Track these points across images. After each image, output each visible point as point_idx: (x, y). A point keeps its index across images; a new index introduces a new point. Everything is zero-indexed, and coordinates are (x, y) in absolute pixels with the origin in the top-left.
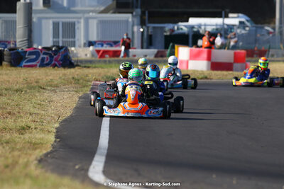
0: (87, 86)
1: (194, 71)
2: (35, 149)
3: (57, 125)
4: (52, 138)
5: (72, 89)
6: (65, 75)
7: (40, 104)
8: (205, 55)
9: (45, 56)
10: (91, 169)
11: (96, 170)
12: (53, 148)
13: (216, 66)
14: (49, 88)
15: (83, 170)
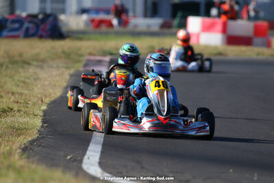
0: (79, 61)
1: (206, 47)
2: (19, 135)
3: (44, 107)
4: (38, 122)
5: (61, 65)
6: (53, 48)
7: (24, 82)
8: (219, 27)
9: (31, 25)
10: (85, 160)
11: (92, 161)
12: (40, 134)
13: (232, 40)
14: (35, 63)
15: (75, 160)
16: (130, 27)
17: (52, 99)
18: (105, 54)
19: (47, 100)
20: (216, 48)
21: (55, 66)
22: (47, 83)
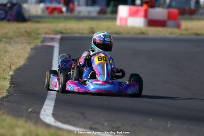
1: (133, 28)
3: (11, 73)
4: (7, 84)
5: (24, 41)
6: (18, 28)
8: (142, 13)
10: (42, 112)
11: (47, 113)
12: (8, 93)
13: (152, 23)
14: (4, 40)
15: (35, 112)
16: (75, 13)
17: (18, 67)
18: (57, 33)
19: (14, 68)
20: (140, 28)
21: (20, 42)
22: (13, 55)
